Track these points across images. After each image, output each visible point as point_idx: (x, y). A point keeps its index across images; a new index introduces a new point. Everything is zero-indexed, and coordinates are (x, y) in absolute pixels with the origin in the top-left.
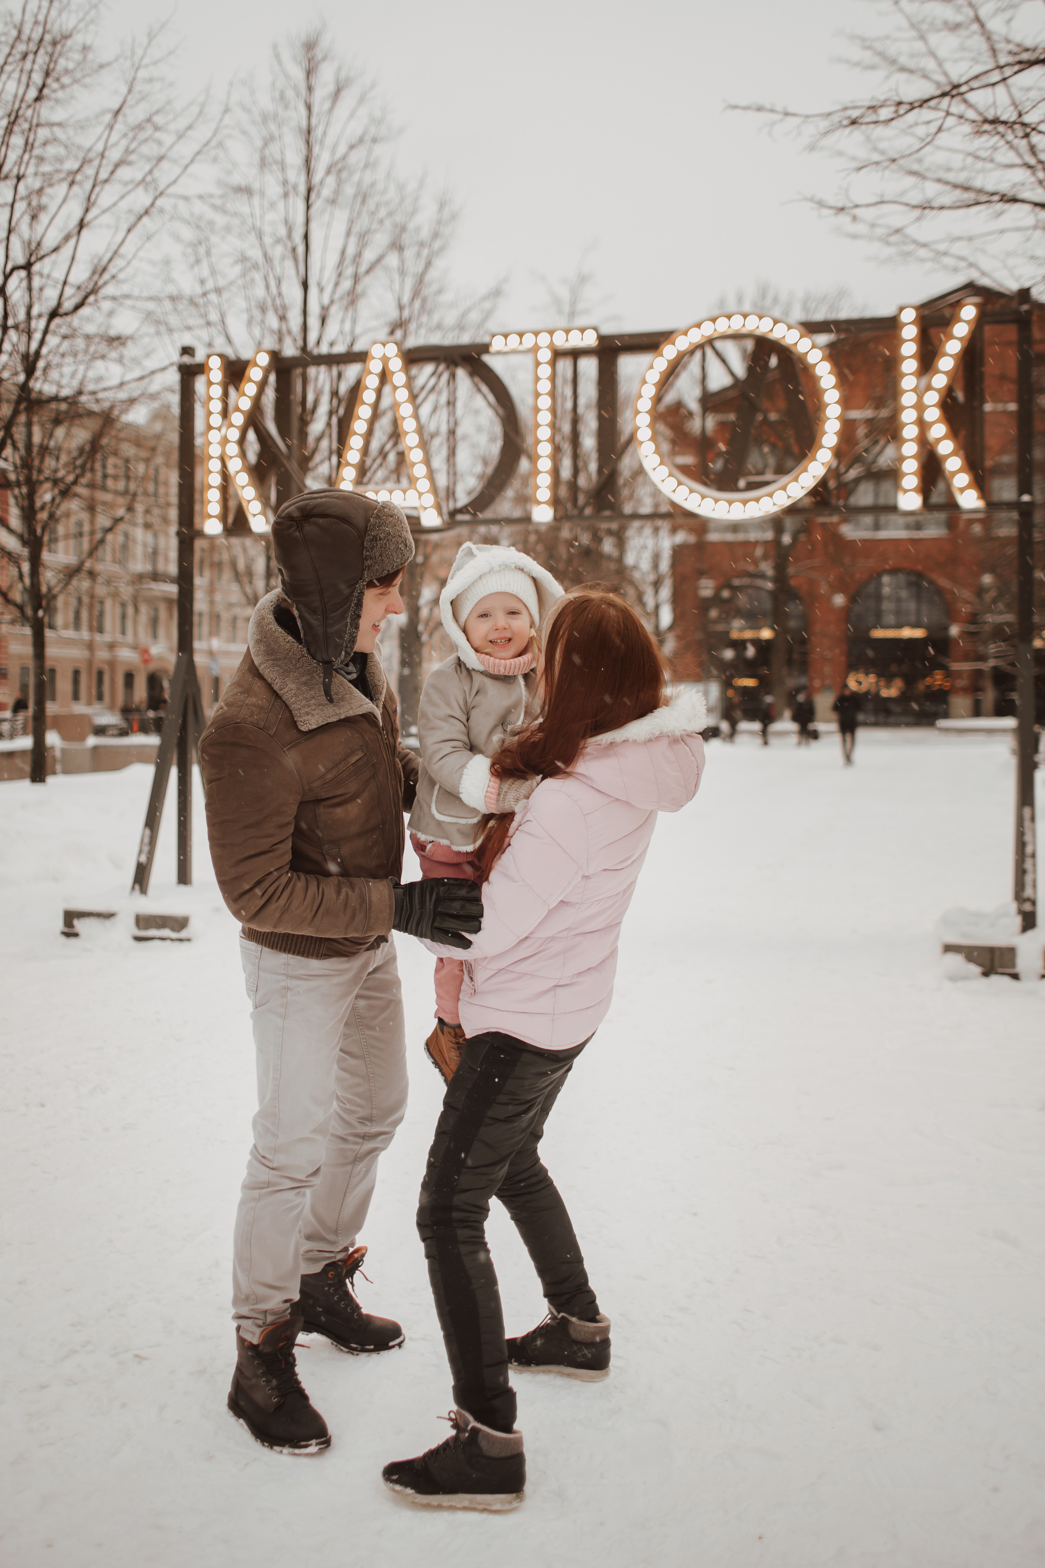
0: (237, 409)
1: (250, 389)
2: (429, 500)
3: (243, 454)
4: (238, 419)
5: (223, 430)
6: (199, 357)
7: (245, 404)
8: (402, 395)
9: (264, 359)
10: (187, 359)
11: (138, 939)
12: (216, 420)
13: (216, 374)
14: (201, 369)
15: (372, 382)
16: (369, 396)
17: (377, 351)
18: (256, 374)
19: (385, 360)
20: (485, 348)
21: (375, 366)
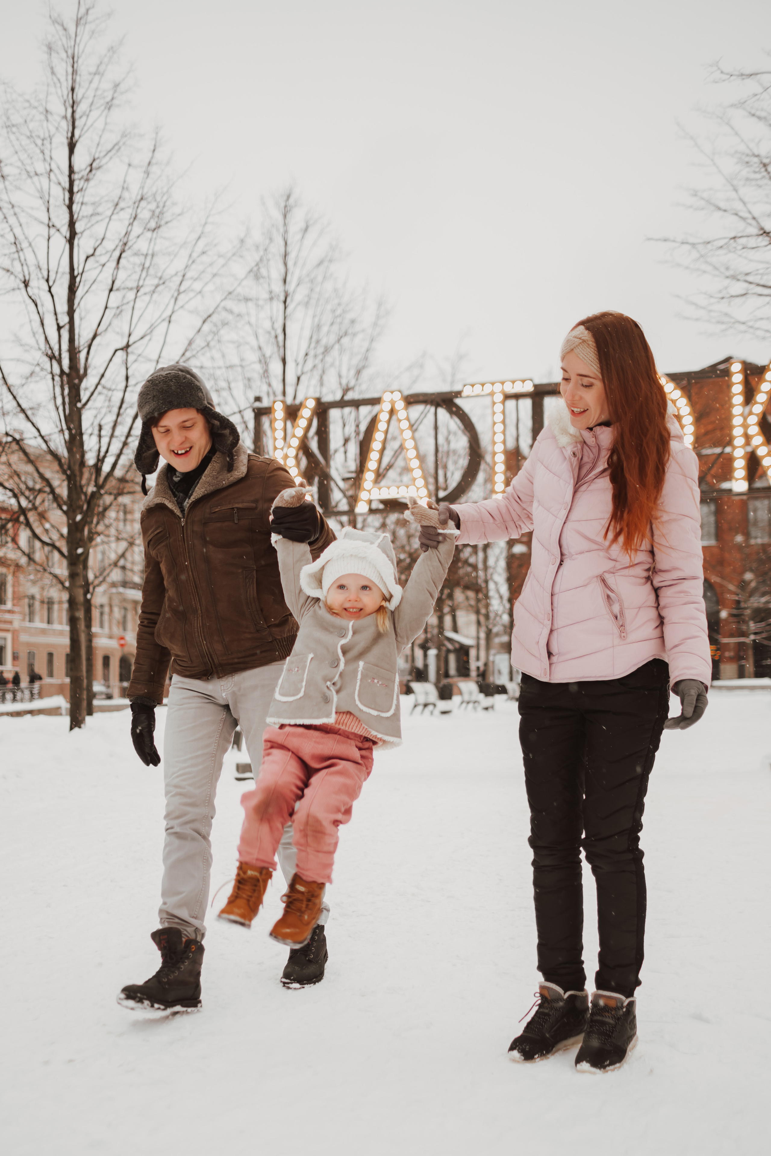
0: (294, 436)
1: (302, 423)
2: (424, 492)
3: (298, 464)
4: (295, 443)
5: (285, 449)
6: (265, 403)
7: (299, 432)
8: (405, 425)
9: (311, 404)
10: (257, 404)
11: (239, 779)
12: (280, 443)
13: (279, 413)
14: (267, 411)
15: (384, 417)
16: (382, 426)
17: (387, 397)
18: (306, 413)
19: (393, 403)
20: (458, 394)
21: (386, 406)
